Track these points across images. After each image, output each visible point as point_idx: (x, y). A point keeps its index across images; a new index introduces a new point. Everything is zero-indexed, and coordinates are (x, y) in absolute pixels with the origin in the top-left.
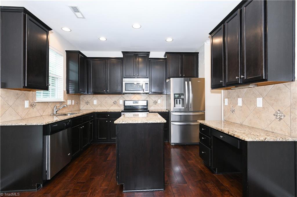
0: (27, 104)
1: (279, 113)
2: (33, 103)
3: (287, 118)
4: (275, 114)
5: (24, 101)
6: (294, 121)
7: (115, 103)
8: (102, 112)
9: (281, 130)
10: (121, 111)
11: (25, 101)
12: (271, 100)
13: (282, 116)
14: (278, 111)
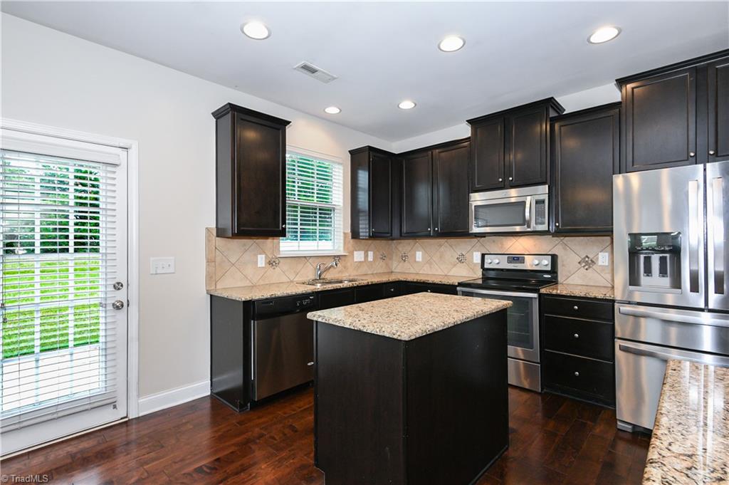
0: (261, 261)
2: (273, 258)
5: (256, 256)
7: (461, 259)
8: (415, 280)
10: (457, 284)
11: (259, 256)
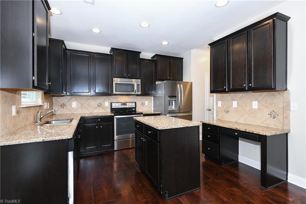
1: (273, 113)
2: (19, 108)
3: (280, 117)
4: (270, 114)
5: (11, 106)
6: (286, 119)
7: (99, 105)
9: (275, 125)
11: (13, 106)
12: (266, 104)
13: (276, 115)
14: (272, 112)
